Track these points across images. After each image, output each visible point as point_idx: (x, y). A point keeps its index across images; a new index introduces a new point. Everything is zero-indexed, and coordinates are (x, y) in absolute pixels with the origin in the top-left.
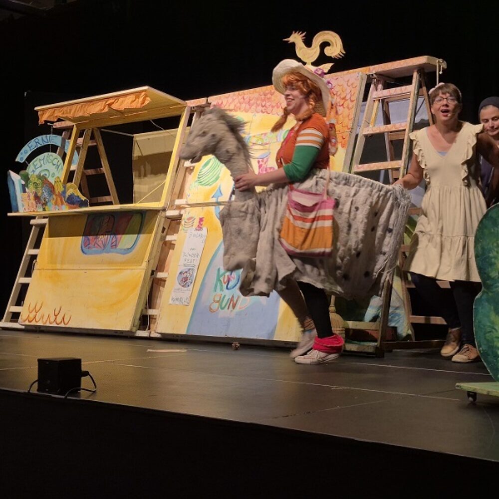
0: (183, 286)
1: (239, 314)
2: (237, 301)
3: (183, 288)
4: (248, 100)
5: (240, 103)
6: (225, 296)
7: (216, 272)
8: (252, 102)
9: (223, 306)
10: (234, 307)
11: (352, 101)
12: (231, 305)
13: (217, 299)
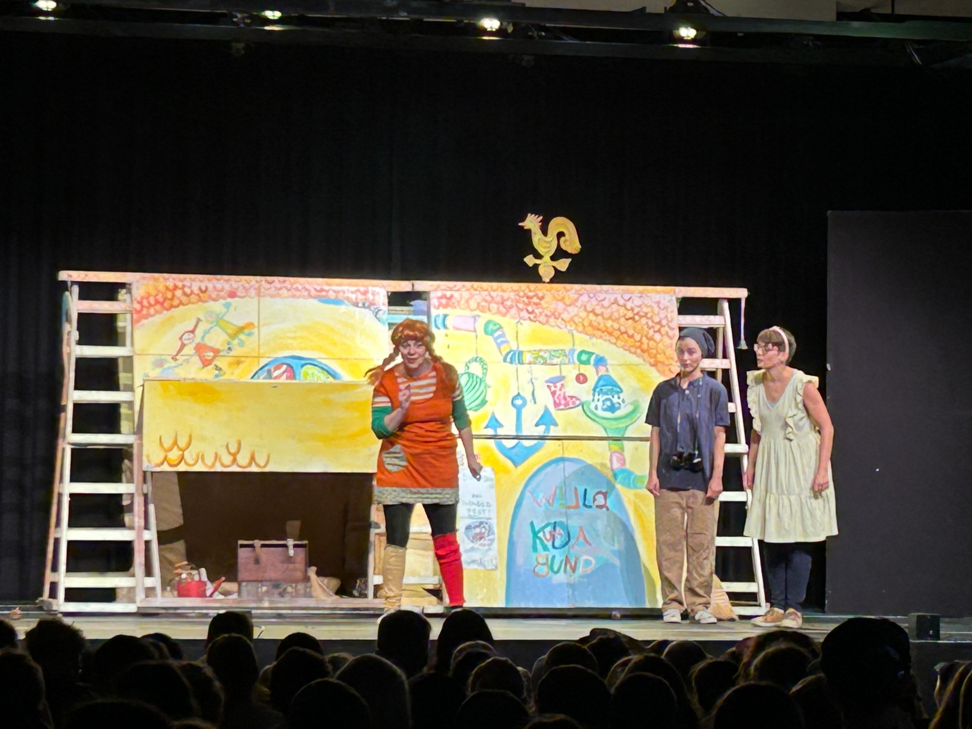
2: (576, 563)
3: (479, 547)
6: (554, 557)
8: (507, 303)
9: (556, 569)
10: (574, 569)
12: (568, 567)
13: (542, 560)
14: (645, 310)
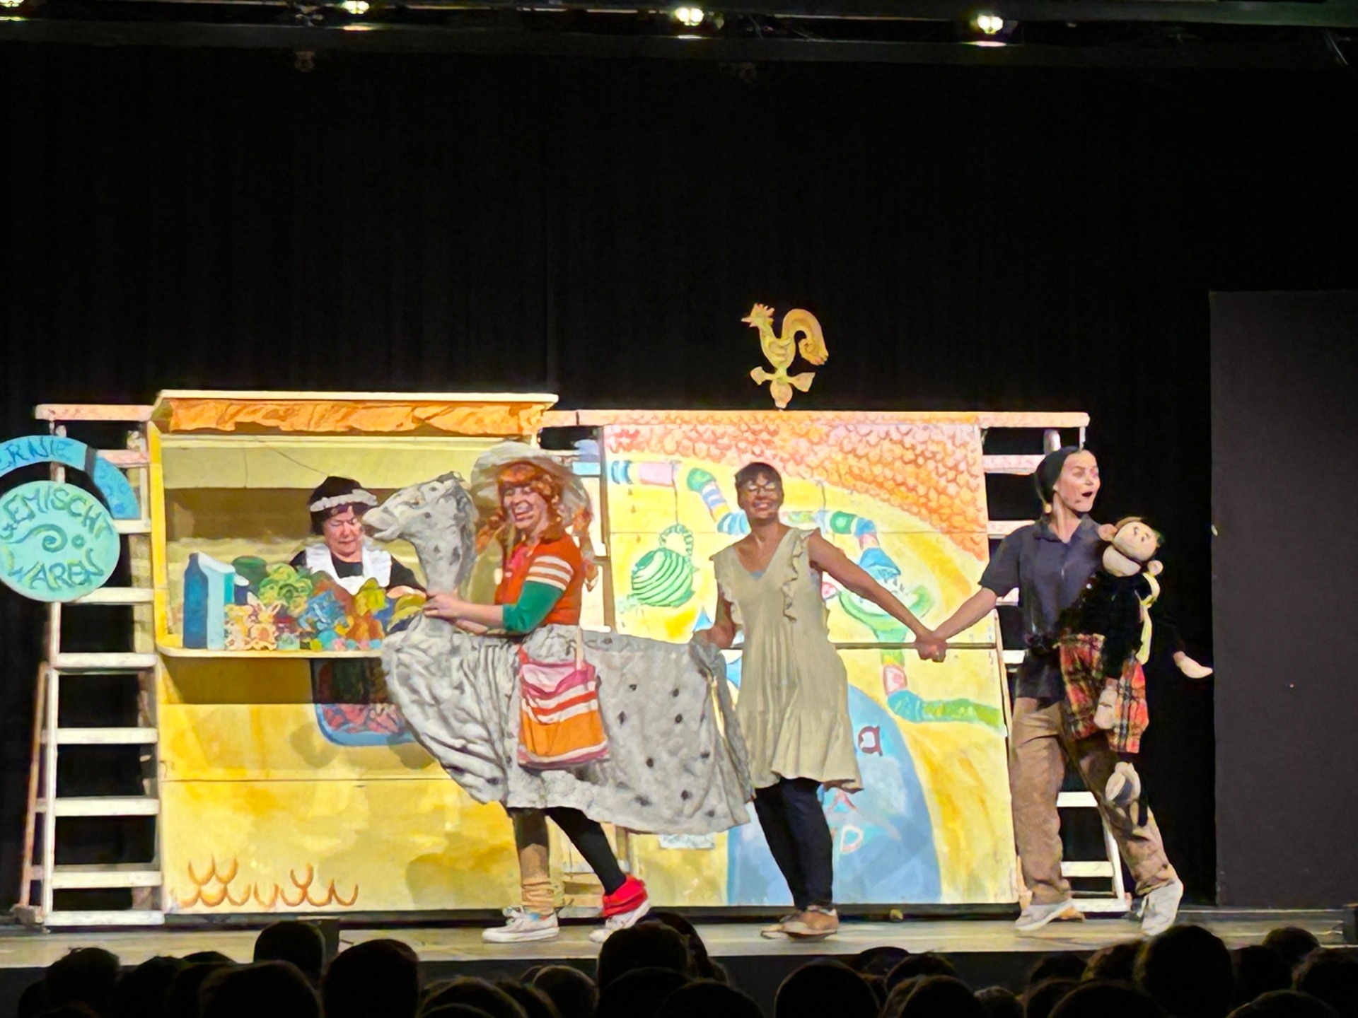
5: (691, 441)
14: (933, 447)
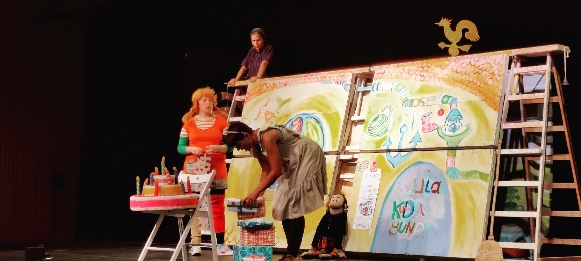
0: (364, 215)
1: (416, 237)
2: (413, 227)
3: (364, 216)
4: (408, 71)
5: (401, 73)
6: (402, 223)
7: (393, 204)
8: (411, 72)
9: (402, 229)
10: (411, 231)
11: (500, 76)
12: (408, 229)
13: (396, 225)
14: (486, 66)
